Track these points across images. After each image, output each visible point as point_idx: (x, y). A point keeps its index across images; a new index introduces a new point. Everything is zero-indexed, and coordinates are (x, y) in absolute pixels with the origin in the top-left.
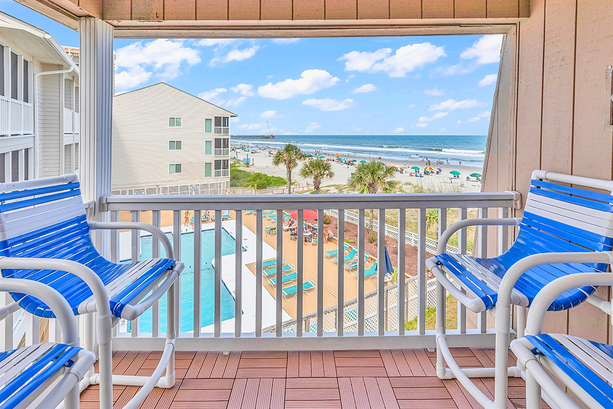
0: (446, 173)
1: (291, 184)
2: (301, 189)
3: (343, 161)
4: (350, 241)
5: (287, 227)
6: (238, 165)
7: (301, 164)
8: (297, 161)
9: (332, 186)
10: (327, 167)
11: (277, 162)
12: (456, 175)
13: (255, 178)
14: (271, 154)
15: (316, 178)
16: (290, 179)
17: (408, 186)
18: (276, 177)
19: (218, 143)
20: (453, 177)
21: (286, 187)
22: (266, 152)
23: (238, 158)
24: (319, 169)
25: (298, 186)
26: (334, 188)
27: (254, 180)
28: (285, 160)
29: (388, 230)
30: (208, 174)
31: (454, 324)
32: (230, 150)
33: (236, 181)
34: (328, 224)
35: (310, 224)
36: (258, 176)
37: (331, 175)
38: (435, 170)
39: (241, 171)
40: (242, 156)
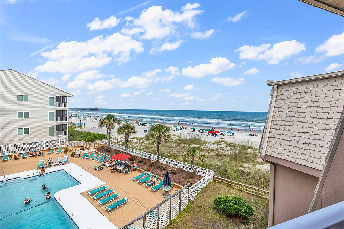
0: (189, 129)
1: (110, 138)
2: (116, 141)
3: (140, 124)
4: (147, 169)
5: (109, 165)
6: (74, 127)
7: (117, 126)
8: (114, 124)
9: (135, 138)
10: (133, 128)
11: (101, 125)
12: (194, 130)
13: (86, 135)
14: (96, 120)
15: (126, 134)
16: (110, 135)
17: (174, 136)
18: (100, 134)
19: (59, 113)
20: (193, 131)
21: (107, 140)
22: (93, 119)
23: (74, 123)
24: (128, 129)
25: (114, 139)
26: (136, 139)
27: (85, 137)
28: (107, 124)
29: (167, 161)
30: (51, 133)
31: (202, 208)
32: (68, 118)
33: (72, 137)
34: (133, 160)
35: (123, 161)
36: (89, 134)
37: (135, 132)
38: (185, 127)
39: (76, 131)
40: (76, 121)
